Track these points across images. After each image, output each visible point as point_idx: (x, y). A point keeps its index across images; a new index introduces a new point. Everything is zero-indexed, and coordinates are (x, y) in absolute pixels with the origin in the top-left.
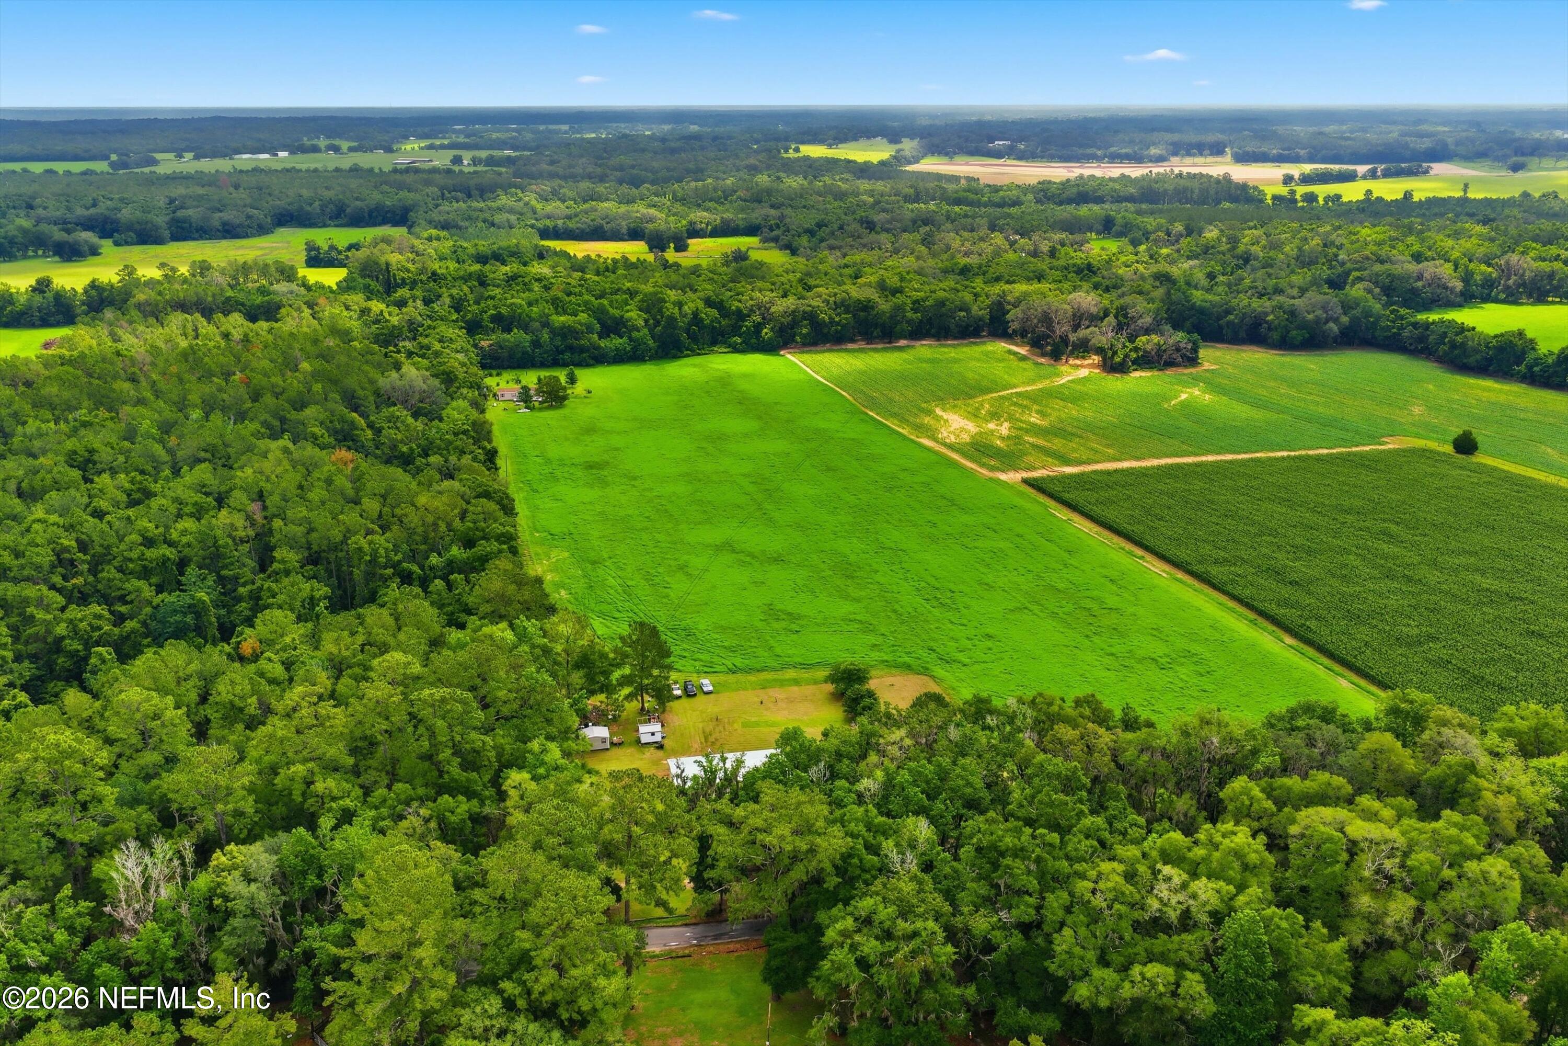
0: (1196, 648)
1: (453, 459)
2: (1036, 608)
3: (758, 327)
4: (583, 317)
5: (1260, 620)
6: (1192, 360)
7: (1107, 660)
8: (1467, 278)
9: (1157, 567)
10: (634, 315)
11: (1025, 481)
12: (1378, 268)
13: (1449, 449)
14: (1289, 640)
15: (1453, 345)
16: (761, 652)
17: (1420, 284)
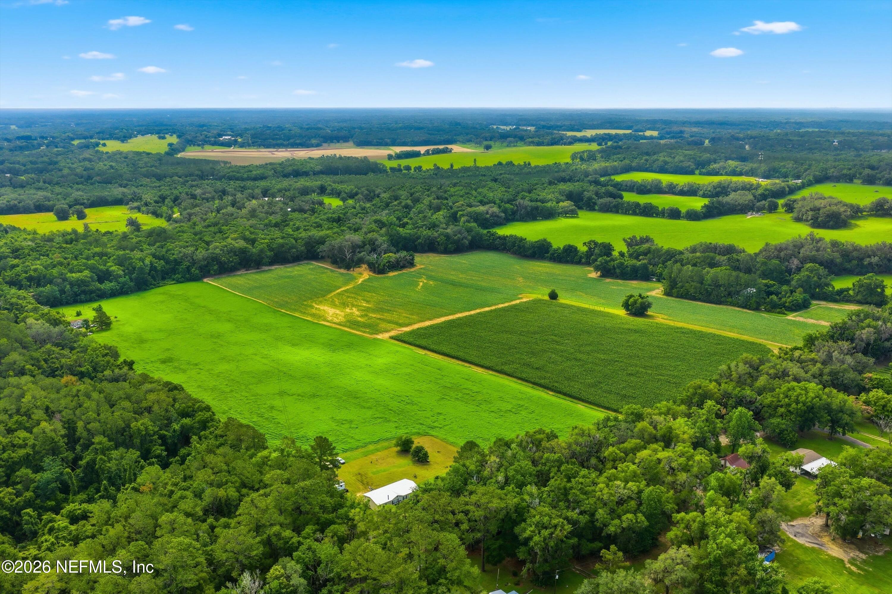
0: (521, 403)
1: (117, 371)
2: (446, 397)
3: (188, 269)
4: (87, 273)
5: (535, 386)
6: (411, 264)
7: (492, 414)
8: (505, 211)
9: (480, 370)
10: (115, 269)
11: (392, 338)
12: (469, 209)
13: (547, 298)
14: (551, 393)
15: (519, 247)
16: (350, 440)
17: (488, 216)
